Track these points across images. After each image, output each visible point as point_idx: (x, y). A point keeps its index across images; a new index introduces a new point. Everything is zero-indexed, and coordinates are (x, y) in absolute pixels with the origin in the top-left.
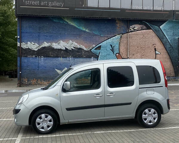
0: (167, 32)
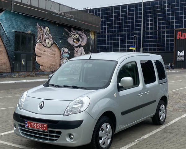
0: (4, 23)
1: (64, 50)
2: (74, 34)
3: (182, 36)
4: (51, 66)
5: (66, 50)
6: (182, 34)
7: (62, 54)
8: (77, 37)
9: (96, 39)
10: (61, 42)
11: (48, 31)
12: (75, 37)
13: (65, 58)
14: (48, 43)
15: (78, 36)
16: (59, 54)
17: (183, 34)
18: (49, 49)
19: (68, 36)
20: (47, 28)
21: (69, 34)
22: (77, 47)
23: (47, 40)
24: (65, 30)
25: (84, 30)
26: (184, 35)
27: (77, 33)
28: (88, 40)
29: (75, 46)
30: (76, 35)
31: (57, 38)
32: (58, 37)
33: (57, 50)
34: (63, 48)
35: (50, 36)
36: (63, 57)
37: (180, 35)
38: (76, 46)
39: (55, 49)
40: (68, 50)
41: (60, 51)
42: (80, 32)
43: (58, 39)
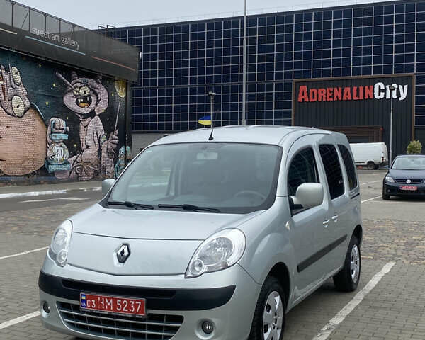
1: (54, 124)
2: (79, 85)
3: (308, 96)
4: (24, 162)
5: (61, 123)
6: (308, 92)
7: (52, 133)
8: (85, 92)
9: (129, 99)
10: (47, 103)
11: (18, 78)
12: (82, 92)
13: (57, 141)
14: (18, 106)
15: (88, 91)
16: (44, 133)
17: (311, 91)
18: (20, 120)
19: (64, 90)
20: (14, 70)
21: (68, 85)
22: (86, 116)
23: (16, 100)
24: (57, 76)
25: (101, 78)
26: (313, 92)
27: (86, 84)
28: (110, 100)
29: (81, 115)
30: (82, 88)
31: (38, 94)
32: (40, 91)
33: (38, 122)
34: (53, 118)
35: (21, 89)
36: (52, 140)
37: (306, 94)
38: (84, 115)
39: (33, 122)
40: (64, 123)
41: (47, 127)
42: (92, 82)
43: (41, 97)
